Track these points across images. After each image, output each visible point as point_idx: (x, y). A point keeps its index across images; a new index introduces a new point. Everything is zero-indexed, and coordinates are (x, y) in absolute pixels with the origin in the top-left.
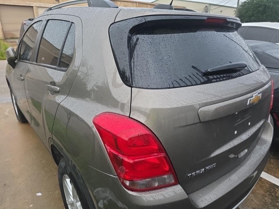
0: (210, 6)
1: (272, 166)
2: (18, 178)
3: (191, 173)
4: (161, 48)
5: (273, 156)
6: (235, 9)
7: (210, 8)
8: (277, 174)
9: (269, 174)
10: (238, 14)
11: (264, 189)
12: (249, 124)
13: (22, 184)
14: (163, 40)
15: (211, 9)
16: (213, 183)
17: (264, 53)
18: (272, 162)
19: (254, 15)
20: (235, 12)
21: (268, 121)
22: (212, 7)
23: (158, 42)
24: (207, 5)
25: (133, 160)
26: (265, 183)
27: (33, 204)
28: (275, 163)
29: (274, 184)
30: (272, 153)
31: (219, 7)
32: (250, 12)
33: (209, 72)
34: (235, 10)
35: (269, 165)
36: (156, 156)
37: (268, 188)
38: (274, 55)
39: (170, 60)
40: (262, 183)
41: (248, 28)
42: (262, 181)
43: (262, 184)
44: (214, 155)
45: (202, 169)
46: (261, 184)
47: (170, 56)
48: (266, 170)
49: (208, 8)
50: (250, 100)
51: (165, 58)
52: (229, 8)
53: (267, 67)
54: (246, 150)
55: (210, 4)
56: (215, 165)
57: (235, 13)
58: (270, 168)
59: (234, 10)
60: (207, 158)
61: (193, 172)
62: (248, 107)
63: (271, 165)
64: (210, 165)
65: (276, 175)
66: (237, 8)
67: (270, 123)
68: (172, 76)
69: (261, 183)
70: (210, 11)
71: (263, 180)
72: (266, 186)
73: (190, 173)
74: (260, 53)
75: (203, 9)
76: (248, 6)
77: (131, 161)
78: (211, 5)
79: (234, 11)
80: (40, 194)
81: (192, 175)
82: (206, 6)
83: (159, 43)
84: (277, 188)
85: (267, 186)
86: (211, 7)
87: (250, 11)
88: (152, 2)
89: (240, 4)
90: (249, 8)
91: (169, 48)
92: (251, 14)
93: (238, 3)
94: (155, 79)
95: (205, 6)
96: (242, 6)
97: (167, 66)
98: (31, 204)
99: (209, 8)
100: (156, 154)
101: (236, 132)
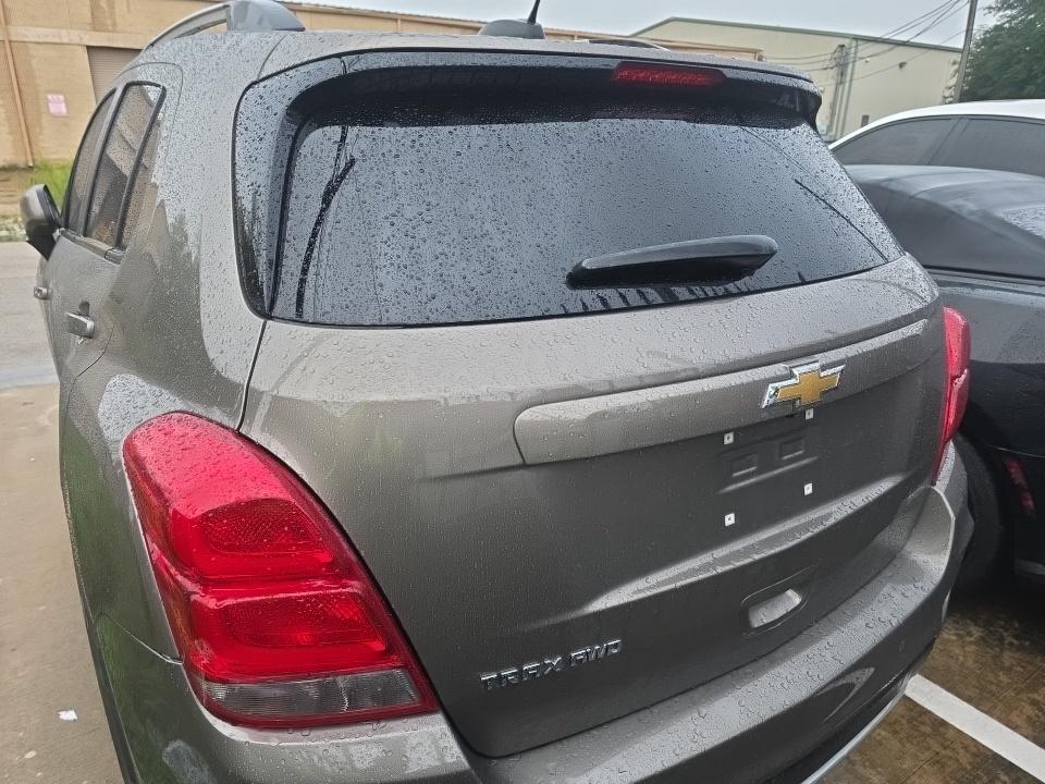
0: (857, 46)
1: (1003, 678)
2: (14, 650)
3: (497, 668)
4: (398, 173)
5: (1016, 637)
6: (957, 57)
7: (856, 53)
8: (1015, 713)
9: (982, 711)
10: (967, 75)
11: (948, 770)
12: (808, 489)
13: (20, 674)
14: (417, 144)
15: (859, 55)
16: (626, 721)
17: (987, 216)
18: (1007, 664)
19: (1036, 77)
20: (956, 67)
21: (935, 488)
22: (865, 50)
23: (394, 152)
24: (846, 42)
25: (219, 600)
26: (957, 746)
27: (37, 751)
28: (1019, 669)
29: (996, 756)
30: (1017, 625)
31: (890, 50)
32: (1019, 67)
33: (584, 270)
34: (959, 60)
35: (990, 675)
36: (320, 588)
37: (965, 769)
38: (1029, 224)
39: (429, 218)
40: (945, 748)
41: (965, 122)
42: (948, 740)
43: (943, 752)
44: (608, 606)
45: (552, 657)
46: (938, 750)
47: (434, 203)
48: (973, 695)
49: (847, 54)
50: (777, 390)
51: (409, 212)
52: (932, 52)
53: (925, 267)
54: (793, 599)
55: (857, 38)
56: (616, 646)
57: (957, 71)
58: (994, 688)
59: (952, 61)
60: (573, 615)
61: (507, 667)
62: (765, 416)
63: (1001, 673)
64: (591, 645)
65: (1014, 717)
66: (966, 53)
67: (942, 494)
68: (428, 280)
69: (942, 745)
70: (858, 63)
71: (950, 734)
72: (958, 760)
73: (490, 671)
74: (972, 218)
75: (828, 57)
76: (1011, 42)
77: (212, 603)
78: (860, 42)
79: (954, 63)
80: (70, 715)
81: (500, 678)
82: (842, 46)
83: (397, 156)
84: (1007, 774)
85: (965, 759)
86: (860, 48)
87: (1017, 63)
88: (634, 35)
89: (978, 35)
90: (1015, 50)
91: (436, 173)
92: (1022, 76)
93: (967, 31)
94: (351, 289)
95: (835, 47)
96: (984, 41)
97: (411, 241)
98: (30, 750)
99: (853, 50)
100: (320, 583)
101: (730, 519)
